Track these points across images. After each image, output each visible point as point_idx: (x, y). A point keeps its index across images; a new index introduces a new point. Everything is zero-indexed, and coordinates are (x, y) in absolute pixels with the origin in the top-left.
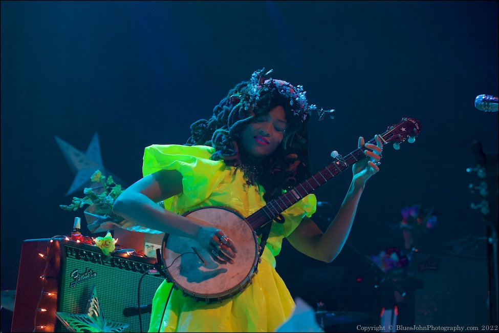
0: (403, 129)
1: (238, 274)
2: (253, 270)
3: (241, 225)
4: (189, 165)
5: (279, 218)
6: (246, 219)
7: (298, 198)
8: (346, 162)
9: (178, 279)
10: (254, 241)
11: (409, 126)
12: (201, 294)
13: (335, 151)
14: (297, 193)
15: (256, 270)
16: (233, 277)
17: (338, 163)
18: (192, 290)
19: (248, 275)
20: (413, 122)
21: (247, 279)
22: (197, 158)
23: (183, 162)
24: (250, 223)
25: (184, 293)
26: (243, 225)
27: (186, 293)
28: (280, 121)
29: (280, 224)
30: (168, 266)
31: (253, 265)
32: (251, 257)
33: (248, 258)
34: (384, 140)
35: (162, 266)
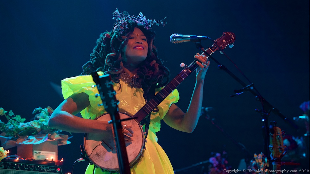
0: (224, 41)
1: (133, 152)
5: (155, 109)
8: (190, 69)
10: (140, 129)
11: (228, 38)
12: (113, 169)
13: (182, 63)
15: (144, 148)
16: (131, 155)
17: (185, 71)
18: (106, 167)
19: (140, 152)
20: (230, 34)
21: (140, 154)
26: (132, 121)
27: (103, 169)
31: (142, 145)
32: (140, 140)
33: (138, 141)
34: (212, 51)
35: (86, 155)
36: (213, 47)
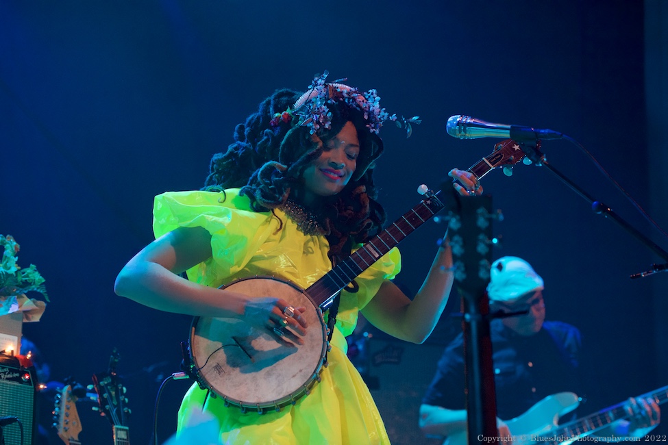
0: (516, 147)
1: (301, 371)
2: (322, 363)
3: (299, 299)
4: (221, 220)
5: (350, 285)
6: (306, 290)
7: (377, 256)
9: (216, 383)
10: (319, 322)
12: (251, 403)
13: (423, 185)
14: (375, 250)
16: (294, 376)
17: (428, 202)
18: (237, 398)
19: (315, 372)
21: (314, 377)
22: (230, 209)
23: (211, 217)
24: (312, 297)
25: (226, 403)
26: (302, 300)
27: (229, 403)
28: (352, 145)
29: (353, 294)
30: (200, 366)
31: (321, 356)
32: (318, 345)
33: (313, 347)
34: (490, 165)
35: (192, 367)
36: (493, 158)
